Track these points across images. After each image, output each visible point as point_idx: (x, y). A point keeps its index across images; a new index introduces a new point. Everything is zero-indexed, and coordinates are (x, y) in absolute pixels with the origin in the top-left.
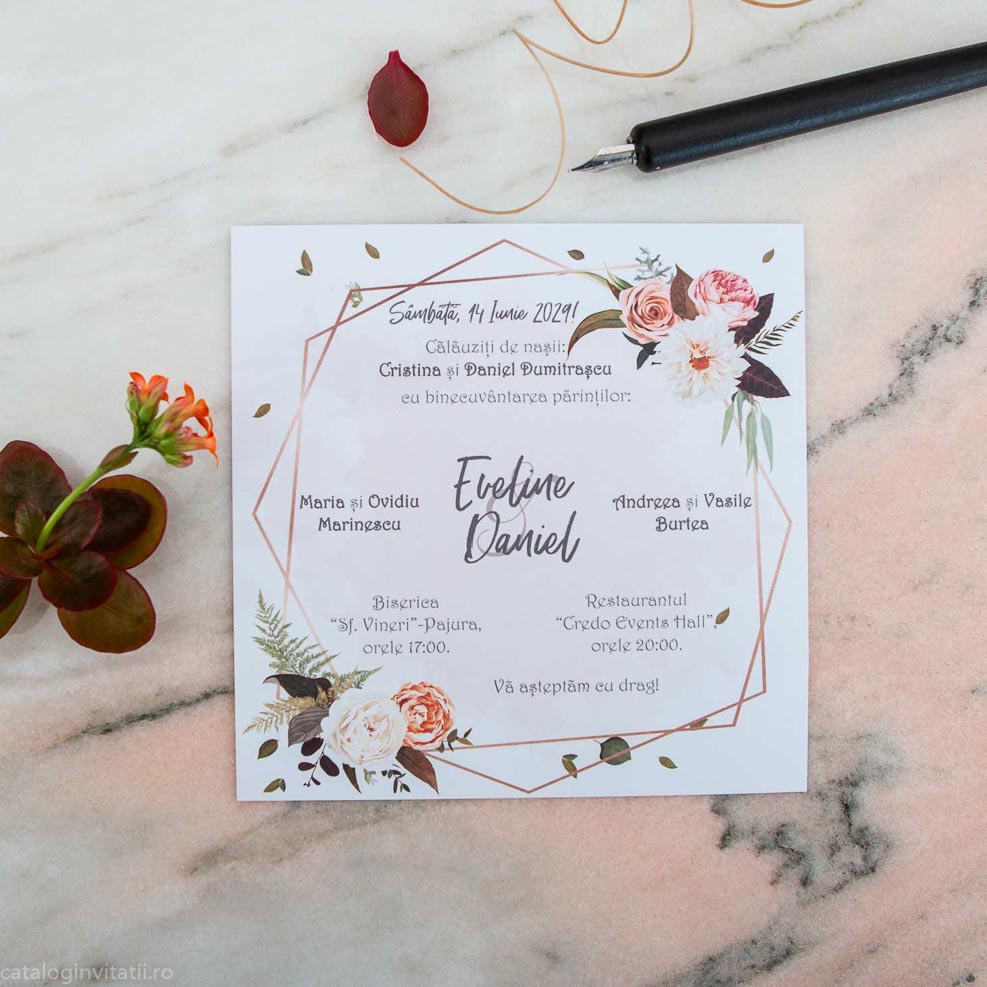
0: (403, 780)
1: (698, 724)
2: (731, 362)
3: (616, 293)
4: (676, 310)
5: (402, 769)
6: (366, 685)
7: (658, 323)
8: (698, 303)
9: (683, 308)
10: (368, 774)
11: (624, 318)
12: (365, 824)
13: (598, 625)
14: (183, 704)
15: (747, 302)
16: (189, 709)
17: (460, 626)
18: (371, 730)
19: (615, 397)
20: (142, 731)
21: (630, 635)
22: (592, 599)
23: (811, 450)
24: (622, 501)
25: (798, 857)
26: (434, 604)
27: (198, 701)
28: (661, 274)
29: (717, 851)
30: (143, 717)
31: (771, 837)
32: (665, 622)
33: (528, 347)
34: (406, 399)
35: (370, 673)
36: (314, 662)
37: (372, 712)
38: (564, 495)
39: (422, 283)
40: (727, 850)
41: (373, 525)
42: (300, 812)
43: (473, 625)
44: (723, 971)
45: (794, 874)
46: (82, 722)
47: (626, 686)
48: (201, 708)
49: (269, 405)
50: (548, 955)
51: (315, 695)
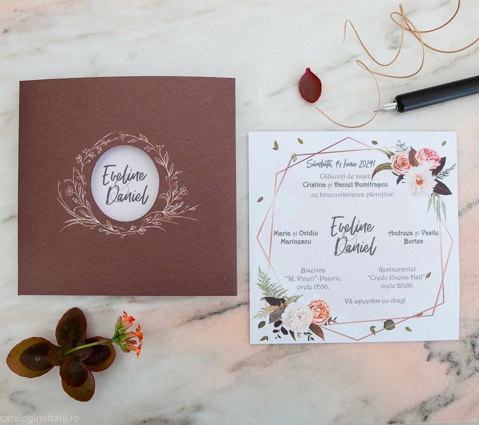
0: (311, 336)
1: (420, 315)
2: (431, 182)
3: (389, 157)
4: (411, 163)
5: (311, 332)
6: (298, 301)
7: (404, 168)
8: (419, 160)
9: (413, 162)
10: (299, 334)
11: (392, 166)
12: (297, 352)
13: (383, 278)
14: (230, 308)
15: (437, 160)
16: (232, 310)
17: (333, 279)
18: (300, 317)
19: (389, 195)
20: (215, 318)
21: (395, 282)
22: (381, 269)
23: (460, 214)
24: (392, 233)
25: (456, 364)
26: (324, 271)
27: (236, 307)
28: (405, 150)
29: (426, 362)
30: (215, 313)
31: (446, 357)
32: (407, 277)
33: (357, 176)
34: (313, 195)
35: (300, 296)
36: (279, 292)
37: (301, 310)
38: (371, 231)
39: (319, 153)
40: (430, 361)
41: (301, 242)
42: (273, 348)
43: (338, 279)
44: (428, 407)
45: (454, 371)
46: (192, 315)
47: (393, 301)
48: (236, 310)
49: (263, 198)
50: (364, 401)
51: (279, 305)
